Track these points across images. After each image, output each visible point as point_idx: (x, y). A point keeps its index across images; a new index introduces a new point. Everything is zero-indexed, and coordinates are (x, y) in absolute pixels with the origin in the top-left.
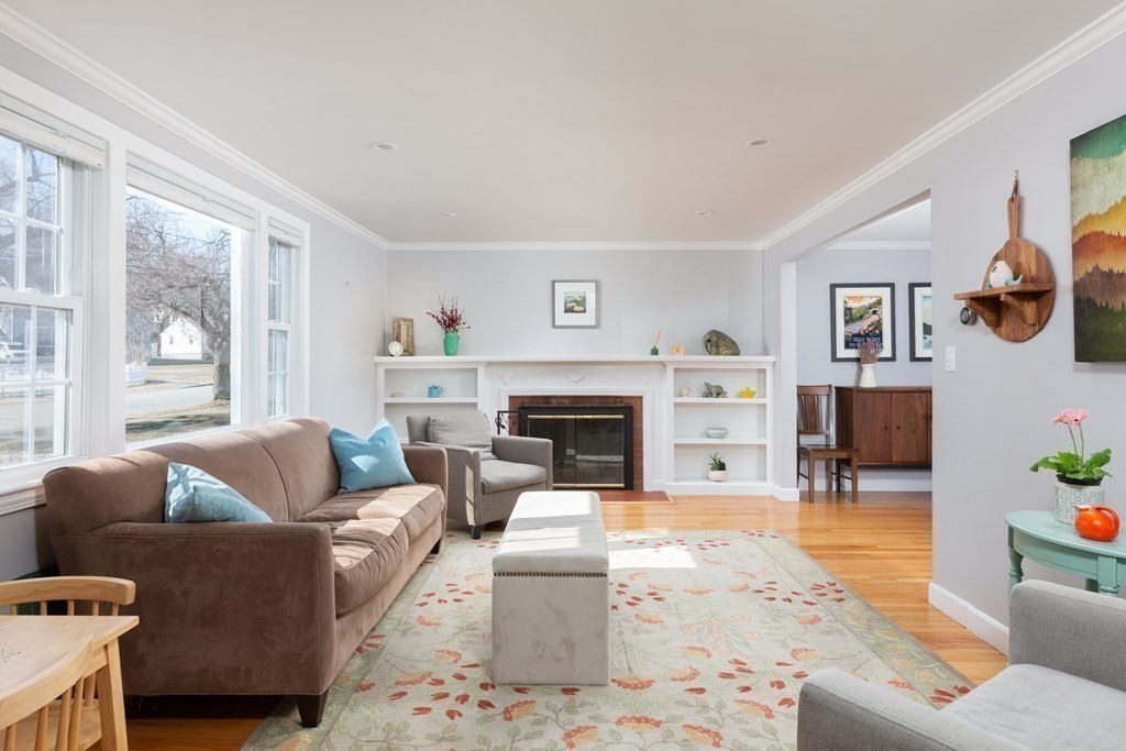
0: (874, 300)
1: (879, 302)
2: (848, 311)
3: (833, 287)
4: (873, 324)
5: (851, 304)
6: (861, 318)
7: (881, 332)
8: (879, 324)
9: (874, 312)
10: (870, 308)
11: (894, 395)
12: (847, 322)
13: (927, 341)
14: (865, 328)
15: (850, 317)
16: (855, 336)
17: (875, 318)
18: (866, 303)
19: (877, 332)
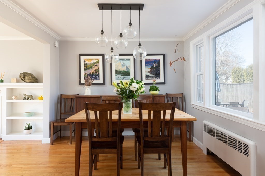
0: (96, 61)
1: (98, 62)
2: (86, 65)
3: (80, 55)
4: (96, 70)
5: (87, 62)
6: (91, 68)
7: (99, 73)
8: (98, 70)
9: (96, 66)
10: (94, 64)
11: (92, 99)
12: (85, 69)
13: (117, 77)
14: (93, 71)
15: (86, 68)
16: (88, 75)
17: (96, 68)
18: (93, 62)
19: (97, 73)
